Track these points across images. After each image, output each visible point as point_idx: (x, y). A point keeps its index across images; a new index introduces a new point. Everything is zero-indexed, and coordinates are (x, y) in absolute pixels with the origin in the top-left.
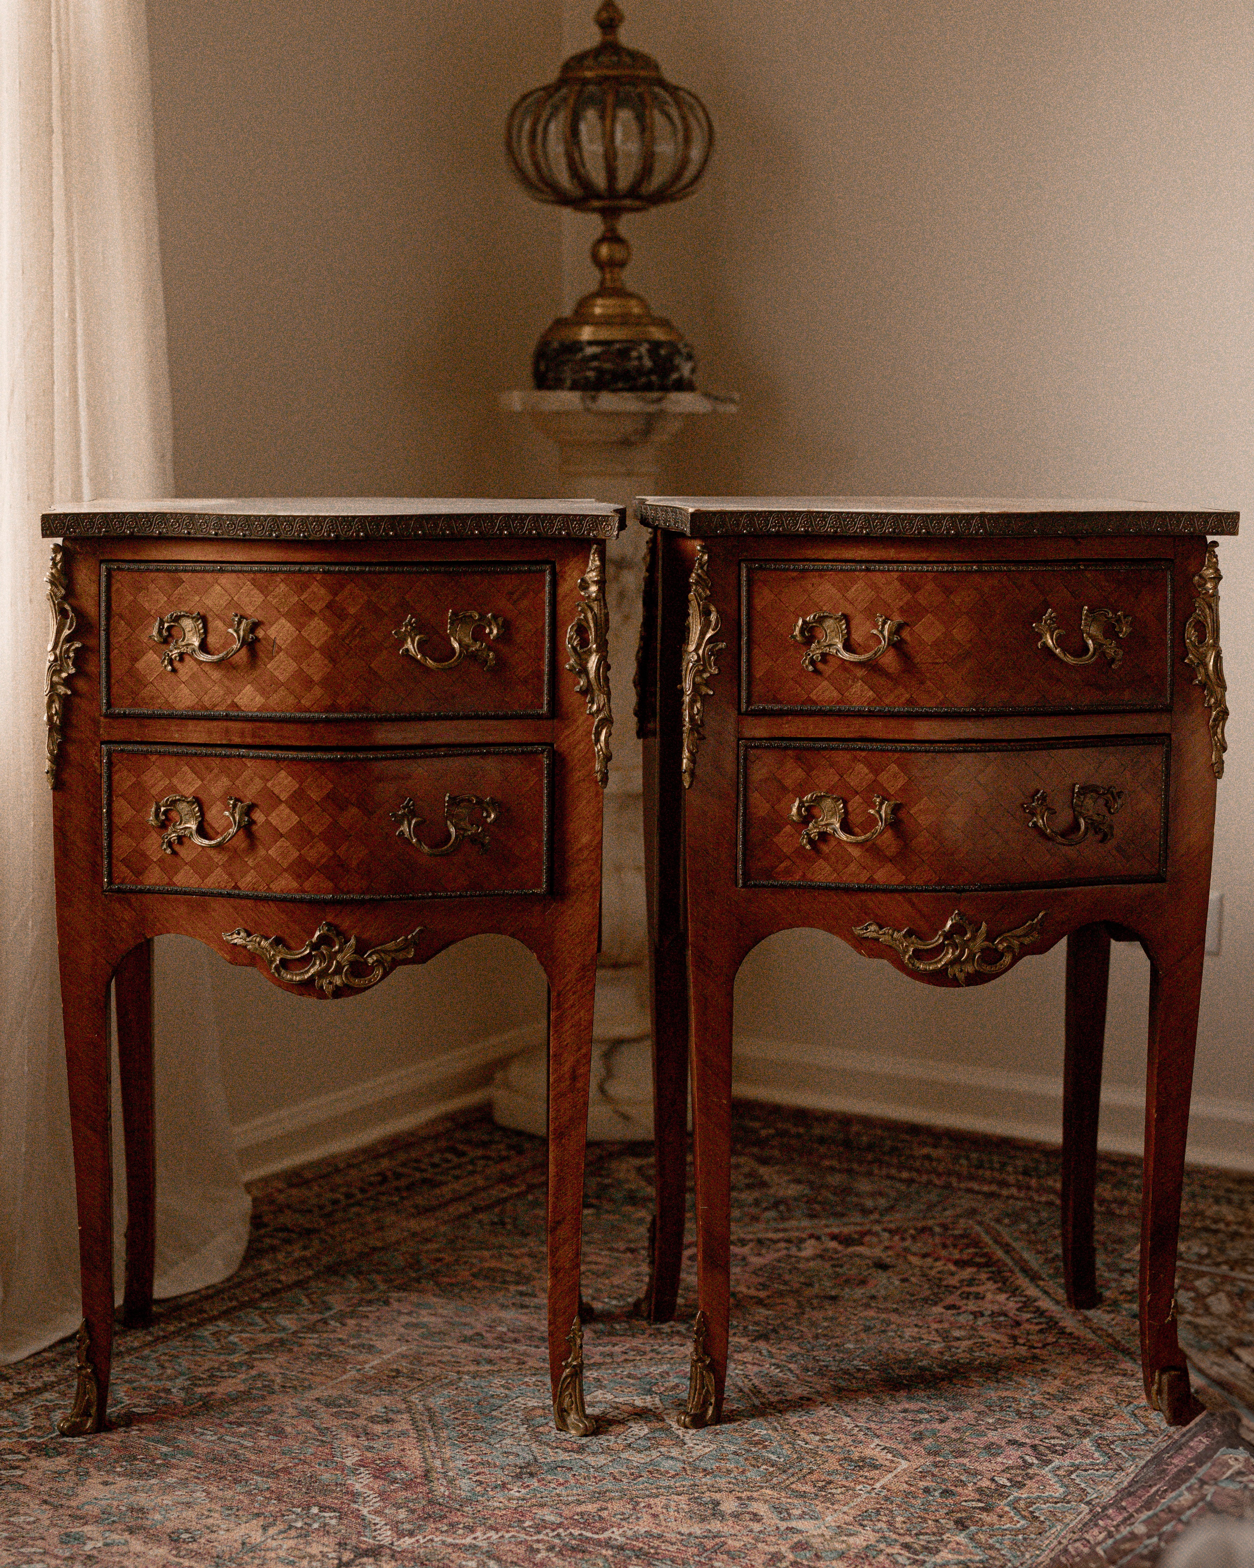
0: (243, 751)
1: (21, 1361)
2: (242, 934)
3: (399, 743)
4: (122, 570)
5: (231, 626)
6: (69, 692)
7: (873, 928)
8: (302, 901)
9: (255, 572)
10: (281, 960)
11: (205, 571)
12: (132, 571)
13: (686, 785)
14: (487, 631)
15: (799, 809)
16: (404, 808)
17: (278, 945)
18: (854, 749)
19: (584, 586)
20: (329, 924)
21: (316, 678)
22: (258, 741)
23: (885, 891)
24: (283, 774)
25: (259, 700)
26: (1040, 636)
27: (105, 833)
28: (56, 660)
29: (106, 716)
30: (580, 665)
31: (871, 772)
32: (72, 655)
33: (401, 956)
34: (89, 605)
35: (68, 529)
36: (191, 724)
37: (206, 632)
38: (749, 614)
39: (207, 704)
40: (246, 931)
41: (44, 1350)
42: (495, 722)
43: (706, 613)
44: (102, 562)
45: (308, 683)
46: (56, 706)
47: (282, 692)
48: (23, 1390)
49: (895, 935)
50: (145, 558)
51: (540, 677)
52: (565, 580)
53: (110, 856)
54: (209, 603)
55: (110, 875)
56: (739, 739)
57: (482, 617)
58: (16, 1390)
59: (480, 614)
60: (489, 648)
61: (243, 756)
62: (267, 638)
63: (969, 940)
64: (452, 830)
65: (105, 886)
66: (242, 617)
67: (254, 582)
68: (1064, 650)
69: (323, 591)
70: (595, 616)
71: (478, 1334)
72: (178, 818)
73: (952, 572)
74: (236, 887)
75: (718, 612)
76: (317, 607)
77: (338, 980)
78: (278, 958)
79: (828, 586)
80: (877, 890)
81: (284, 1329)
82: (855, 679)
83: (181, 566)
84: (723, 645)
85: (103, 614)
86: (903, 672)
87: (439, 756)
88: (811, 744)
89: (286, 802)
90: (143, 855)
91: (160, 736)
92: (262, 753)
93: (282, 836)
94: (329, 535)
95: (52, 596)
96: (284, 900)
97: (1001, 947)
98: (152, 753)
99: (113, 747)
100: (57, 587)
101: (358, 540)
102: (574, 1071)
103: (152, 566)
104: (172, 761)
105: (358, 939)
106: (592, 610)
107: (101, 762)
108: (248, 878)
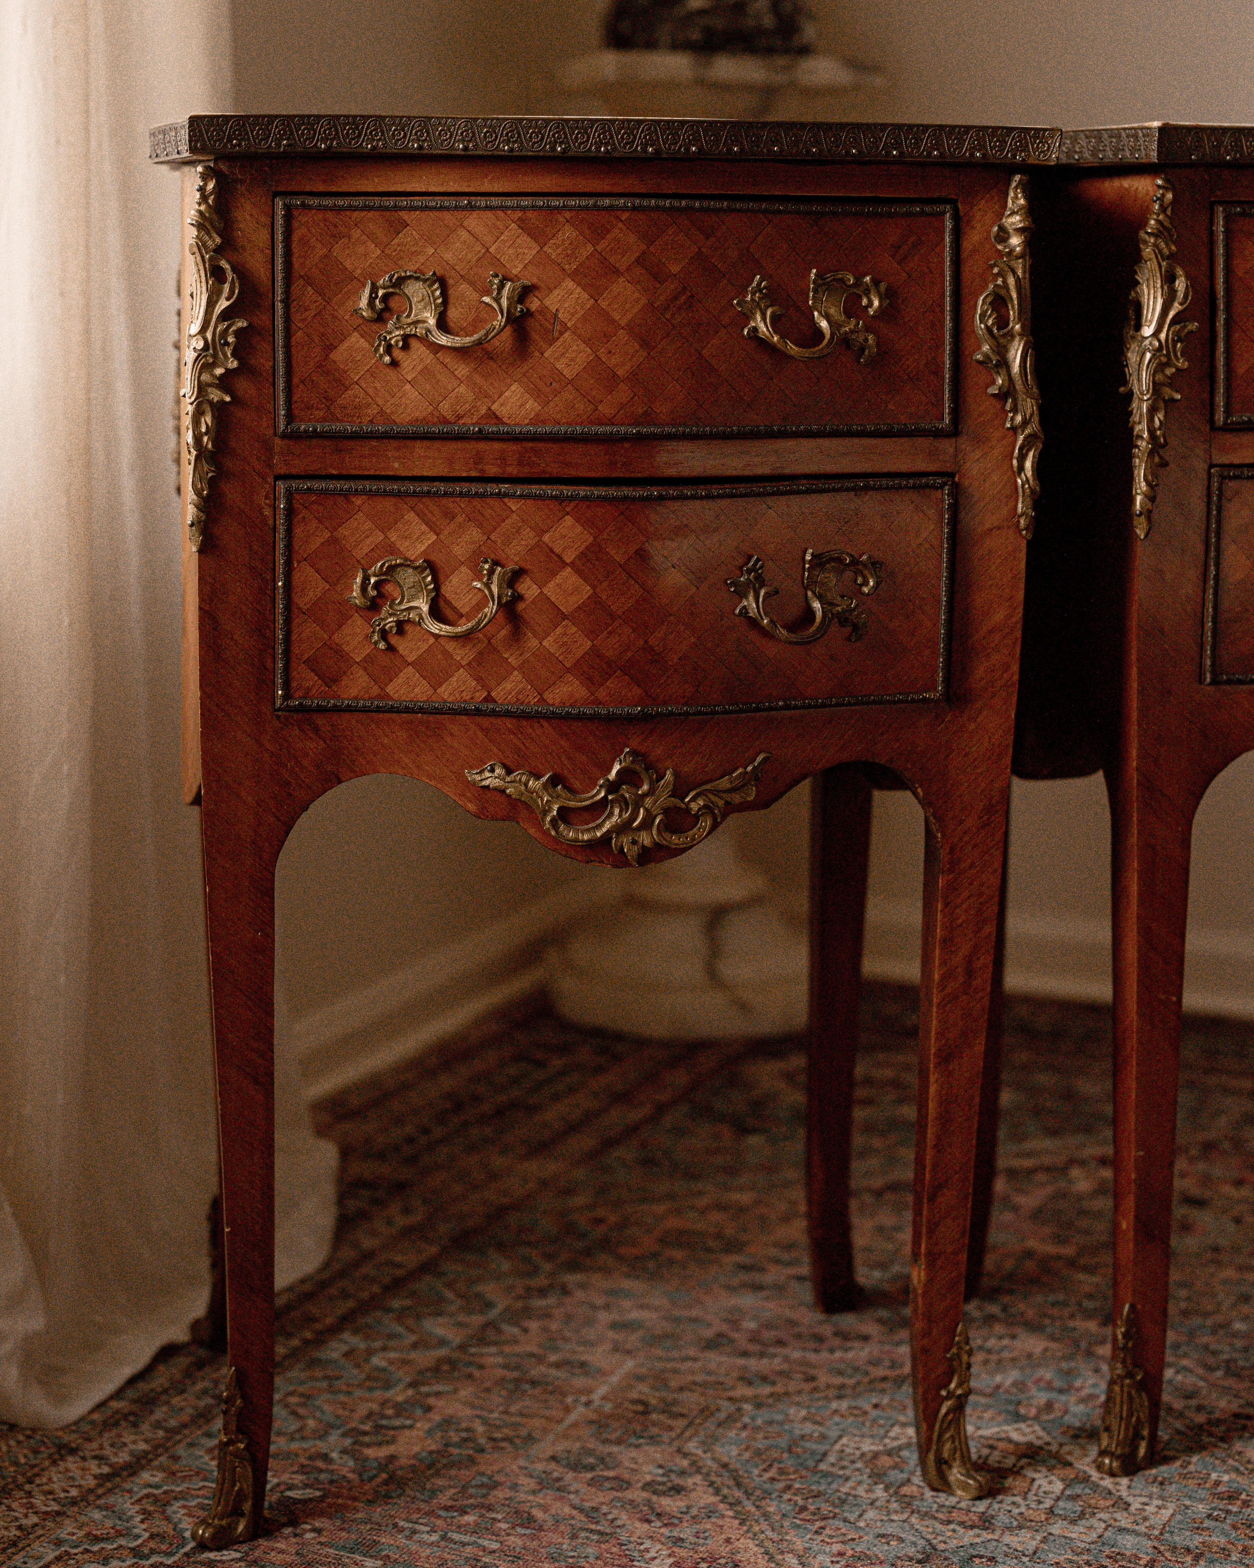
0: (504, 487)
1: (82, 1419)
2: (499, 771)
3: (740, 473)
4: (310, 208)
5: (488, 293)
6: (228, 399)
8: (594, 718)
9: (524, 209)
10: (560, 810)
11: (442, 208)
12: (326, 208)
13: (1141, 533)
14: (865, 302)
16: (749, 572)
17: (555, 786)
19: (1003, 236)
20: (634, 753)
21: (620, 372)
22: (525, 472)
24: (569, 520)
25: (532, 406)
27: (280, 620)
28: (206, 348)
29: (284, 436)
30: (998, 353)
32: (231, 339)
33: (737, 798)
34: (257, 264)
35: (230, 140)
36: (420, 448)
37: (445, 303)
38: (1227, 282)
39: (449, 416)
40: (505, 766)
41: (111, 1398)
42: (873, 441)
43: (1169, 279)
44: (276, 194)
45: (611, 380)
46: (208, 419)
47: (569, 394)
48: (106, 1470)
50: (344, 188)
51: (938, 372)
52: (973, 228)
53: (287, 652)
54: (448, 256)
55: (286, 686)
56: (1211, 466)
57: (858, 283)
58: (96, 1470)
59: (855, 278)
60: (868, 329)
61: (506, 495)
62: (544, 310)
64: (817, 605)
65: (279, 702)
66: (505, 279)
67: (522, 224)
69: (632, 239)
70: (1018, 281)
71: (720, 1335)
72: (396, 593)
74: (488, 699)
75: (1188, 277)
76: (623, 262)
77: (645, 839)
78: (556, 807)
81: (442, 1342)
83: (404, 202)
84: (1194, 326)
85: (279, 276)
87: (798, 492)
89: (572, 564)
90: (339, 653)
91: (371, 466)
92: (535, 489)
93: (564, 617)
94: (644, 150)
95: (201, 246)
96: (568, 717)
98: (357, 493)
99: (294, 484)
100: (208, 233)
101: (689, 159)
102: (970, 962)
103: (358, 202)
104: (388, 504)
105: (676, 774)
106: (1014, 273)
107: (275, 508)
108: (508, 685)
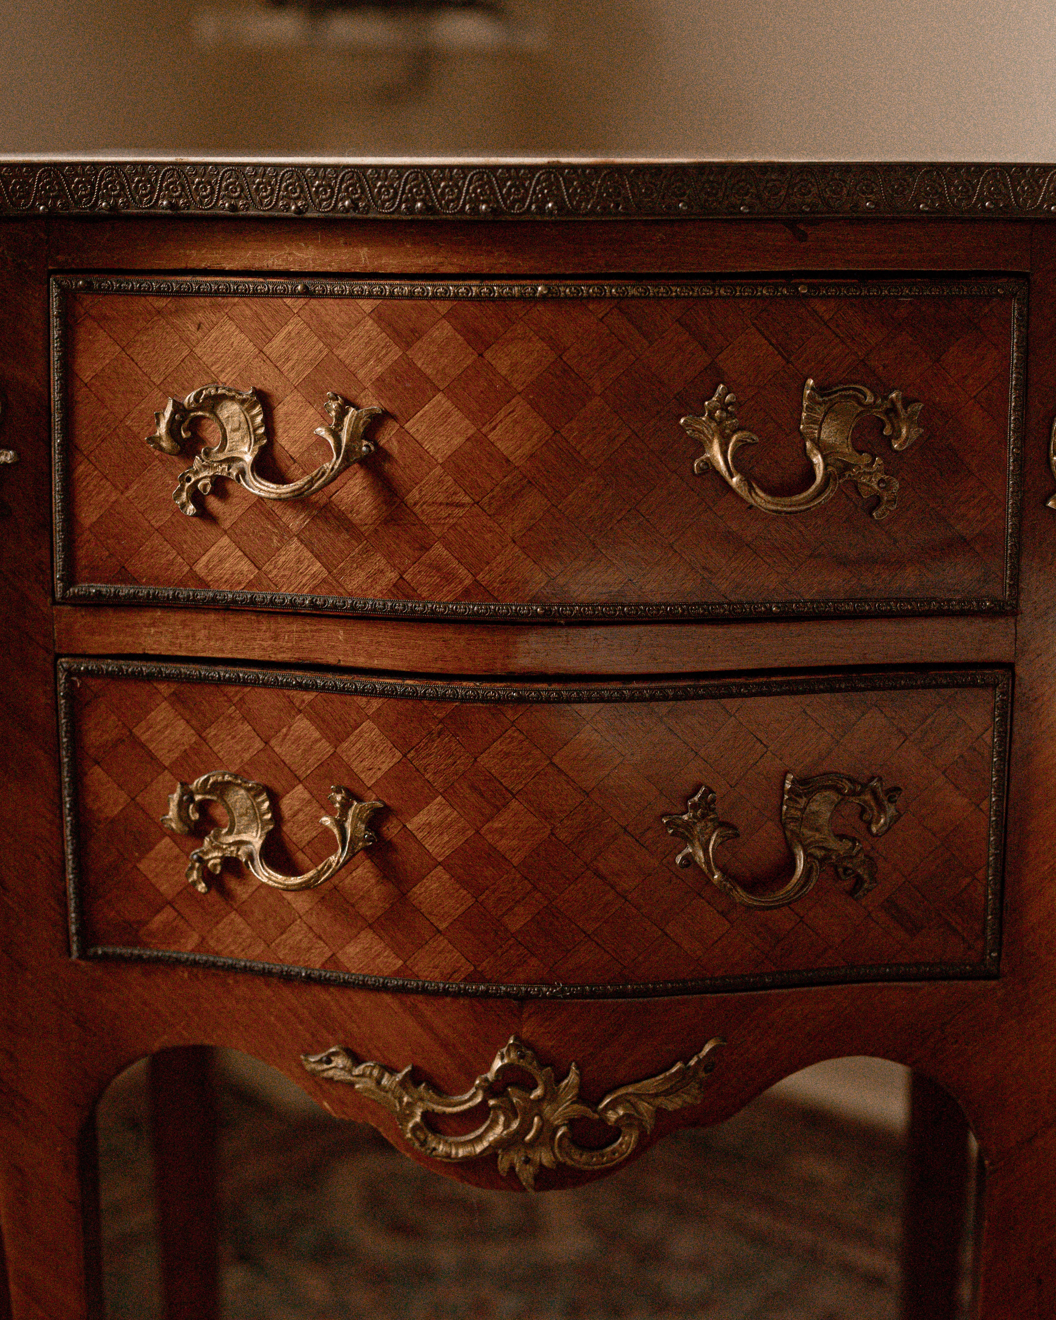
7: (339, 1061)
15: (183, 807)
18: (288, 685)
23: (363, 986)
26: (701, 447)
31: (324, 736)
49: (384, 1082)
63: (540, 1100)
68: (748, 479)
73: (489, 299)
79: (230, 327)
80: (345, 985)
82: (285, 534)
86: (386, 522)
88: (203, 670)
97: (612, 1116)
